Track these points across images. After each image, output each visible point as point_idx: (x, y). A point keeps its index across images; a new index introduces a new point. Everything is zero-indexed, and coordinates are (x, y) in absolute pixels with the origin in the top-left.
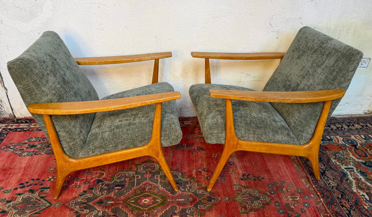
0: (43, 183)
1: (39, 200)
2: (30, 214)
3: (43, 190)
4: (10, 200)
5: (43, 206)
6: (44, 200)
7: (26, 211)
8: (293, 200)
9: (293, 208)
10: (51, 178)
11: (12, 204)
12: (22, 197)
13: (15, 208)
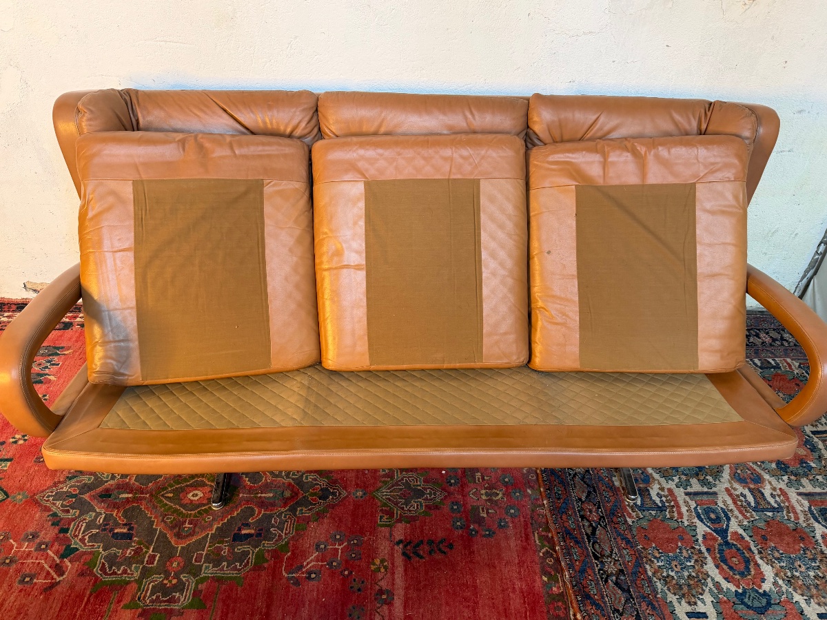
8: (489, 500)
9: (484, 518)
10: (19, 439)
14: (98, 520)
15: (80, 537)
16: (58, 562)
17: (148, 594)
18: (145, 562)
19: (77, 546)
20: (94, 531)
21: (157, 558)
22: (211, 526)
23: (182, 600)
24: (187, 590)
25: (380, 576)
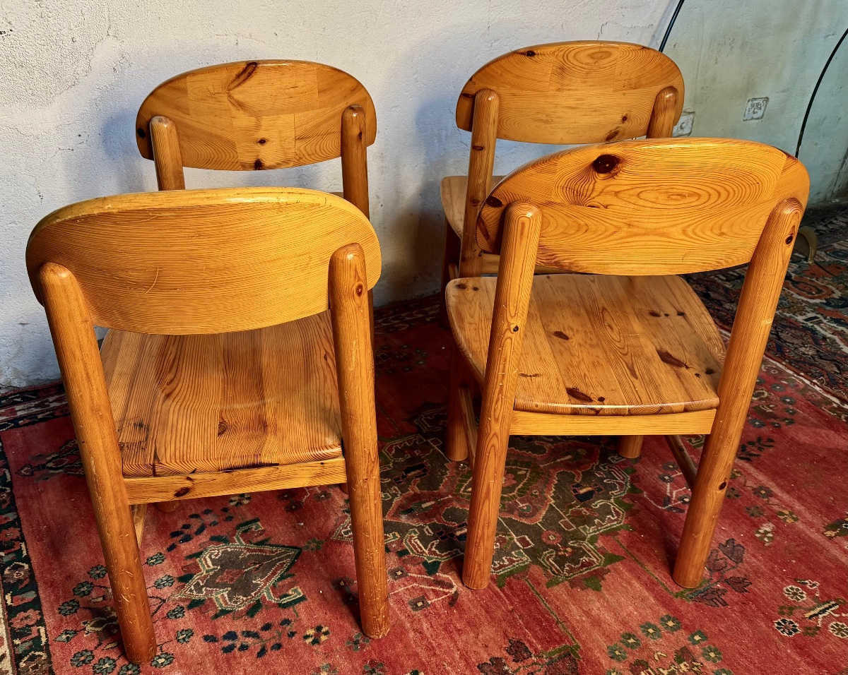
0: (227, 514)
1: (261, 551)
2: (270, 584)
3: (246, 528)
4: (183, 574)
5: (282, 559)
6: (272, 546)
7: (254, 582)
9: (769, 412)
10: (239, 500)
11: (200, 582)
12: (208, 560)
13: (217, 586)
14: (427, 532)
15: (427, 552)
16: (432, 578)
17: (558, 568)
18: (521, 547)
19: (434, 560)
20: (436, 542)
21: (528, 539)
22: (546, 498)
23: (595, 560)
24: (589, 551)
25: (742, 480)
